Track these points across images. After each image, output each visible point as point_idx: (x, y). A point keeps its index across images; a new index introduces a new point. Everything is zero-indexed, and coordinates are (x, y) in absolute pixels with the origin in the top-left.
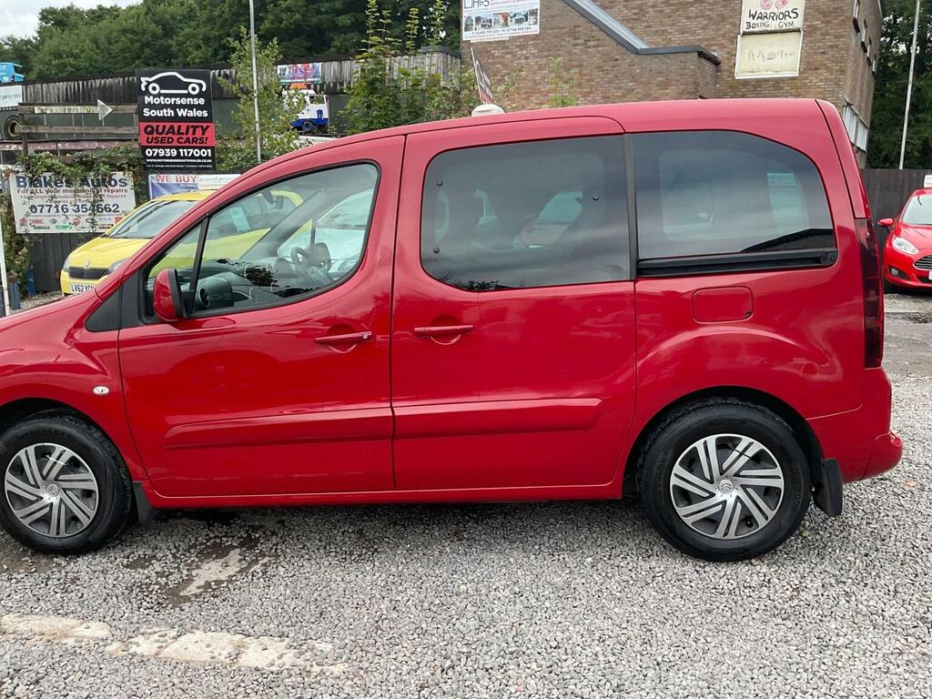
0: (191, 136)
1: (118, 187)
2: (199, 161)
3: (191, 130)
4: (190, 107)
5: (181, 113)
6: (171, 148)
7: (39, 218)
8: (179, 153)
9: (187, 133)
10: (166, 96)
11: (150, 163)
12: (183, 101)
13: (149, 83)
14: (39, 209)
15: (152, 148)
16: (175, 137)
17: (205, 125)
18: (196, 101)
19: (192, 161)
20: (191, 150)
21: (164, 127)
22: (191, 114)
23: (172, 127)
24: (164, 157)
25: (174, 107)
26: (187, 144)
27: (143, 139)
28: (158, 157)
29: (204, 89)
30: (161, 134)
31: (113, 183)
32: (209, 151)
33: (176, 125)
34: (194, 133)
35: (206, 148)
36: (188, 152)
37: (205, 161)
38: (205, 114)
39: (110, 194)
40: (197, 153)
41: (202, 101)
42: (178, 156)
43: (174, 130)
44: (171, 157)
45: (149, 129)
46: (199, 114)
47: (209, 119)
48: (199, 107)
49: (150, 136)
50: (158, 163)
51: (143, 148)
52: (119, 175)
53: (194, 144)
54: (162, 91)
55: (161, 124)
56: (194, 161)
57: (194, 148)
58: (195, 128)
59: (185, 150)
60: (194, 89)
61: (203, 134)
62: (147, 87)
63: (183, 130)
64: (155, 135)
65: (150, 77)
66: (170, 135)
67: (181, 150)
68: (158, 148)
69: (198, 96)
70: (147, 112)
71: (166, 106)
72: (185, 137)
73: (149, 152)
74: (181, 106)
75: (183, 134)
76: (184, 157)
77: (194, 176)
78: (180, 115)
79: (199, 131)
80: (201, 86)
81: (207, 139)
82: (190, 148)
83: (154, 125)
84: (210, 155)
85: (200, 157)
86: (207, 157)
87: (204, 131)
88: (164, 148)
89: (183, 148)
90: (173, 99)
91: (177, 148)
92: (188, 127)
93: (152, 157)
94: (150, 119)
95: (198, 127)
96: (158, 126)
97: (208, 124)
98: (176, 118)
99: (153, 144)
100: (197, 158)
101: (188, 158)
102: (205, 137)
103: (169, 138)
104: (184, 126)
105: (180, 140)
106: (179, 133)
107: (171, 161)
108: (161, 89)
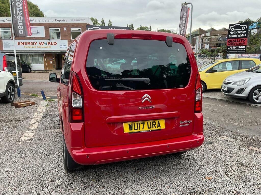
0: (240, 42)
1: (219, 58)
2: (241, 50)
3: (241, 40)
4: (241, 34)
5: (239, 36)
6: (234, 46)
7: (201, 65)
8: (236, 47)
9: (239, 42)
10: (235, 31)
11: (228, 51)
12: (240, 32)
13: (232, 28)
14: (201, 63)
15: (229, 46)
16: (236, 43)
17: (245, 39)
18: (243, 32)
19: (239, 50)
20: (240, 47)
21: (234, 40)
22: (241, 36)
23: (236, 40)
24: (232, 49)
25: (237, 34)
26: (239, 45)
27: (227, 45)
28: (231, 49)
29: (246, 28)
30: (232, 42)
31: (218, 56)
32: (245, 46)
33: (237, 39)
34: (241, 41)
35: (244, 46)
36: (239, 47)
37: (243, 50)
39: (217, 59)
40: (241, 47)
41: (245, 32)
42: (236, 49)
43: (236, 41)
44: (234, 49)
45: (230, 41)
46: (244, 35)
47: (246, 37)
48: (244, 34)
49: (230, 43)
50: (230, 51)
51: (227, 47)
52: (219, 54)
53: (241, 45)
54: (235, 30)
55: (233, 39)
56: (240, 50)
57: (240, 46)
58: (242, 40)
59: (238, 47)
60: (243, 28)
61: (244, 41)
62: (231, 29)
63: (238, 41)
64: (231, 43)
65: (232, 26)
66: (235, 42)
67: (237, 47)
68: (231, 46)
69: (244, 30)
70: (230, 36)
71: (235, 34)
72: (239, 43)
73: (228, 48)
74: (239, 34)
75: (238, 42)
76: (237, 49)
77: (238, 54)
78: (238, 36)
79: (243, 40)
80: (245, 27)
81: (245, 43)
82: (239, 46)
83: (231, 40)
85: (242, 49)
86: (244, 49)
87: (244, 40)
88: (232, 46)
89: (238, 46)
90: (237, 32)
91: (236, 46)
92: (240, 40)
93: (229, 49)
94: (231, 38)
95: (243, 39)
96: (232, 40)
97: (245, 38)
99: (230, 45)
100: (241, 49)
101: (239, 49)
102: (244, 42)
103: (234, 43)
104: (239, 39)
105: (237, 44)
106: (237, 42)
107: (234, 50)
108: (234, 29)
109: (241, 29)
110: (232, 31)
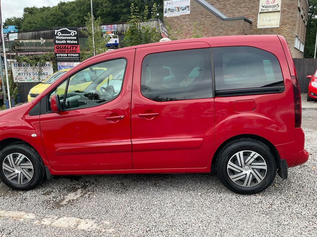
1: (47, 67)
3: (72, 48)
4: (71, 40)
5: (68, 42)
6: (65, 53)
7: (21, 77)
8: (68, 55)
10: (63, 36)
11: (58, 59)
12: (69, 38)
13: (58, 32)
14: (21, 74)
15: (59, 53)
16: (67, 50)
17: (76, 46)
18: (73, 38)
20: (72, 54)
21: (63, 46)
22: (72, 42)
23: (65, 47)
24: (63, 57)
25: (66, 40)
26: (70, 52)
27: (56, 51)
28: (61, 57)
29: (76, 34)
30: (62, 49)
33: (67, 46)
34: (73, 49)
35: (77, 54)
38: (76, 42)
39: (45, 69)
40: (74, 55)
41: (75, 38)
45: (58, 47)
46: (74, 42)
47: (78, 44)
48: (74, 40)
49: (58, 50)
50: (61, 59)
51: (56, 54)
52: (48, 63)
53: (73, 52)
54: (62, 35)
59: (70, 54)
60: (73, 34)
61: (76, 49)
62: (57, 33)
64: (60, 49)
65: (58, 30)
66: (65, 49)
68: (61, 53)
69: (74, 36)
70: (57, 42)
71: (63, 40)
72: (70, 50)
73: (58, 55)
74: (68, 40)
75: (69, 49)
77: (73, 63)
79: (74, 48)
80: (75, 33)
81: (77, 50)
86: (77, 57)
88: (63, 53)
90: (66, 37)
92: (71, 46)
93: (59, 57)
94: (58, 44)
95: (74, 46)
96: (61, 46)
98: (67, 44)
100: (74, 57)
101: (71, 57)
102: (76, 50)
104: (69, 46)
105: (68, 51)
106: (68, 49)
107: (65, 58)
108: (62, 34)
109: (70, 35)
110: (59, 36)
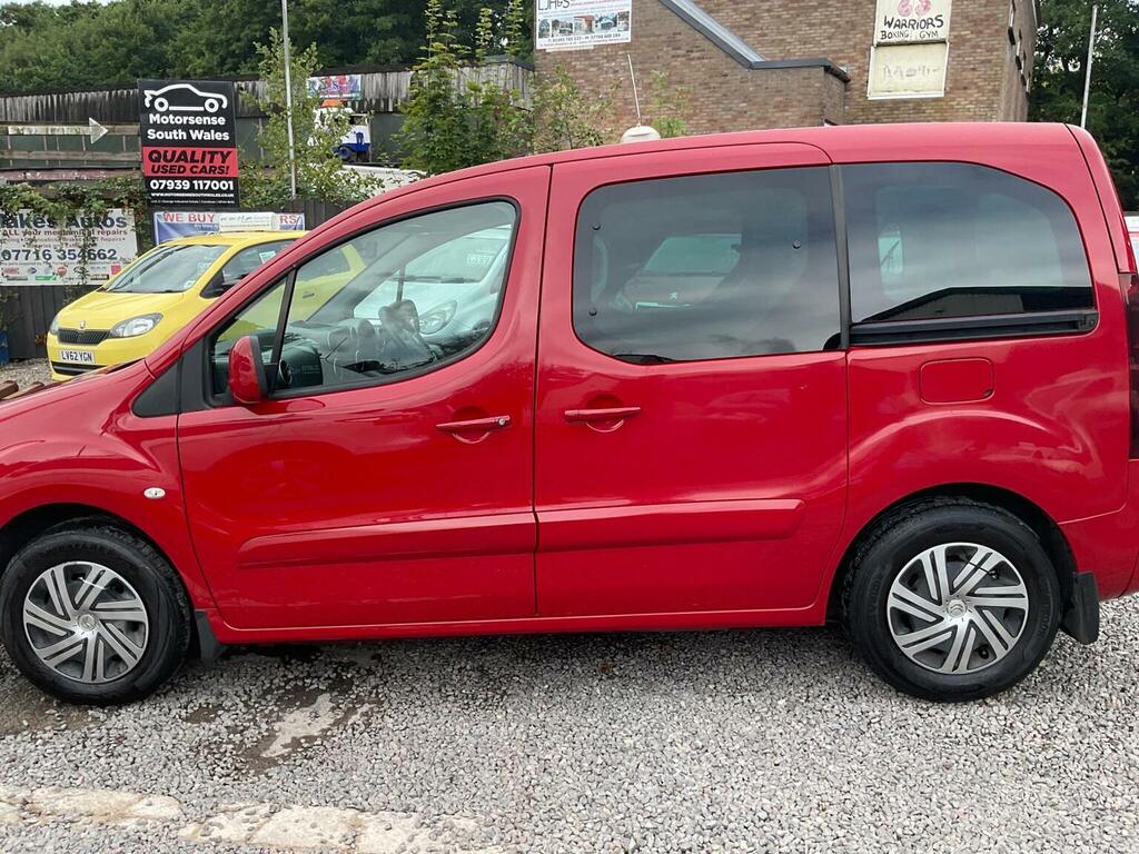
0: (207, 164)
1: (115, 228)
2: (218, 195)
3: (208, 157)
4: (207, 128)
5: (196, 135)
6: (182, 179)
7: (15, 266)
8: (192, 185)
9: (203, 161)
10: (176, 113)
11: (155, 198)
12: (199, 120)
13: (155, 98)
14: (13, 255)
15: (158, 178)
16: (188, 166)
17: (225, 150)
18: (214, 121)
19: (209, 195)
20: (208, 182)
21: (174, 152)
22: (208, 136)
23: (184, 153)
24: (174, 191)
25: (186, 128)
26: (203, 175)
27: (147, 168)
28: (166, 190)
29: (224, 106)
30: (171, 161)
31: (108, 222)
32: (231, 182)
33: (189, 151)
34: (211, 161)
35: (227, 179)
36: (205, 185)
37: (226, 195)
38: (226, 136)
39: (105, 236)
40: (216, 185)
41: (222, 121)
42: (192, 189)
43: (186, 157)
44: (182, 191)
45: (155, 155)
46: (218, 136)
47: (230, 144)
48: (218, 128)
49: (157, 164)
50: (167, 198)
51: (148, 180)
52: (116, 213)
53: (212, 175)
54: (172, 108)
55: (170, 149)
56: (212, 195)
57: (212, 179)
58: (213, 154)
59: (201, 182)
60: (212, 106)
61: (223, 162)
62: (152, 102)
63: (198, 157)
64: (162, 163)
65: (156, 90)
66: (182, 163)
67: (195, 182)
68: (167, 178)
69: (217, 115)
70: (152, 134)
71: (176, 127)
72: (200, 165)
73: (154, 184)
74: (196, 127)
75: (197, 161)
76: (199, 191)
77: (211, 214)
78: (194, 138)
79: (218, 158)
80: (220, 102)
81: (228, 167)
82: (207, 179)
83: (161, 150)
84: (232, 188)
85: (220, 191)
86: (228, 191)
87: (224, 158)
88: (174, 179)
89: (198, 179)
90: (185, 118)
91: (191, 179)
92: (204, 152)
93: (158, 191)
94: (156, 142)
95: (217, 153)
96: (166, 152)
97: (230, 150)
98: (189, 142)
99: (160, 174)
100: (215, 192)
101: (204, 191)
102: (225, 165)
103: (180, 167)
104: (199, 151)
105: (194, 170)
106: (193, 160)
107: (183, 195)
108: (170, 105)
109: (202, 109)
110: (162, 114)
